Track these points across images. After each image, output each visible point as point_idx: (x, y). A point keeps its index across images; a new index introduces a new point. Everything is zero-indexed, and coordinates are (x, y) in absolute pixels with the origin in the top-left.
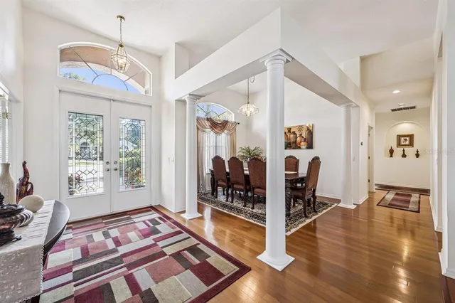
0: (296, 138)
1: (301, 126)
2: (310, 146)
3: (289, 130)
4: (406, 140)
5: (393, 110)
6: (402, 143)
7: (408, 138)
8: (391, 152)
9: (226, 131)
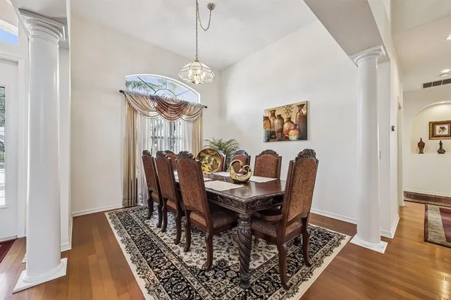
0: (283, 124)
1: (290, 106)
2: (303, 136)
3: (273, 113)
4: (443, 129)
5: (426, 85)
6: (437, 133)
7: (446, 126)
8: (421, 145)
9: (184, 117)
